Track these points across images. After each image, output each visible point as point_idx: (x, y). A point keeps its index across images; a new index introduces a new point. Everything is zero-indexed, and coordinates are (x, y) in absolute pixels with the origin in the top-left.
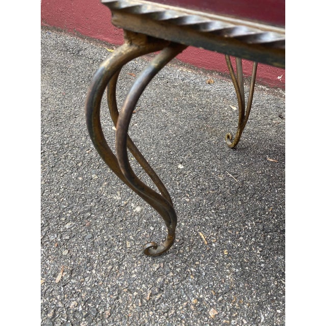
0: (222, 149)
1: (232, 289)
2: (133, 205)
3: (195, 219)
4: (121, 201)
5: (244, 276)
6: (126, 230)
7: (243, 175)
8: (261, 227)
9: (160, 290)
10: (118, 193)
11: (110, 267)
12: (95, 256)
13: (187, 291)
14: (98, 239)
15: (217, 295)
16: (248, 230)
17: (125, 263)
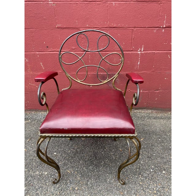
0: (67, 142)
1: (80, 180)
2: (44, 173)
3: (65, 167)
4: (39, 173)
5: (82, 176)
6: (45, 181)
7: (76, 148)
8: (84, 161)
9: (61, 190)
10: (37, 171)
11: (44, 192)
12: (38, 192)
13: (68, 187)
14: (37, 187)
15: (77, 184)
16: (81, 164)
17: (49, 189)
